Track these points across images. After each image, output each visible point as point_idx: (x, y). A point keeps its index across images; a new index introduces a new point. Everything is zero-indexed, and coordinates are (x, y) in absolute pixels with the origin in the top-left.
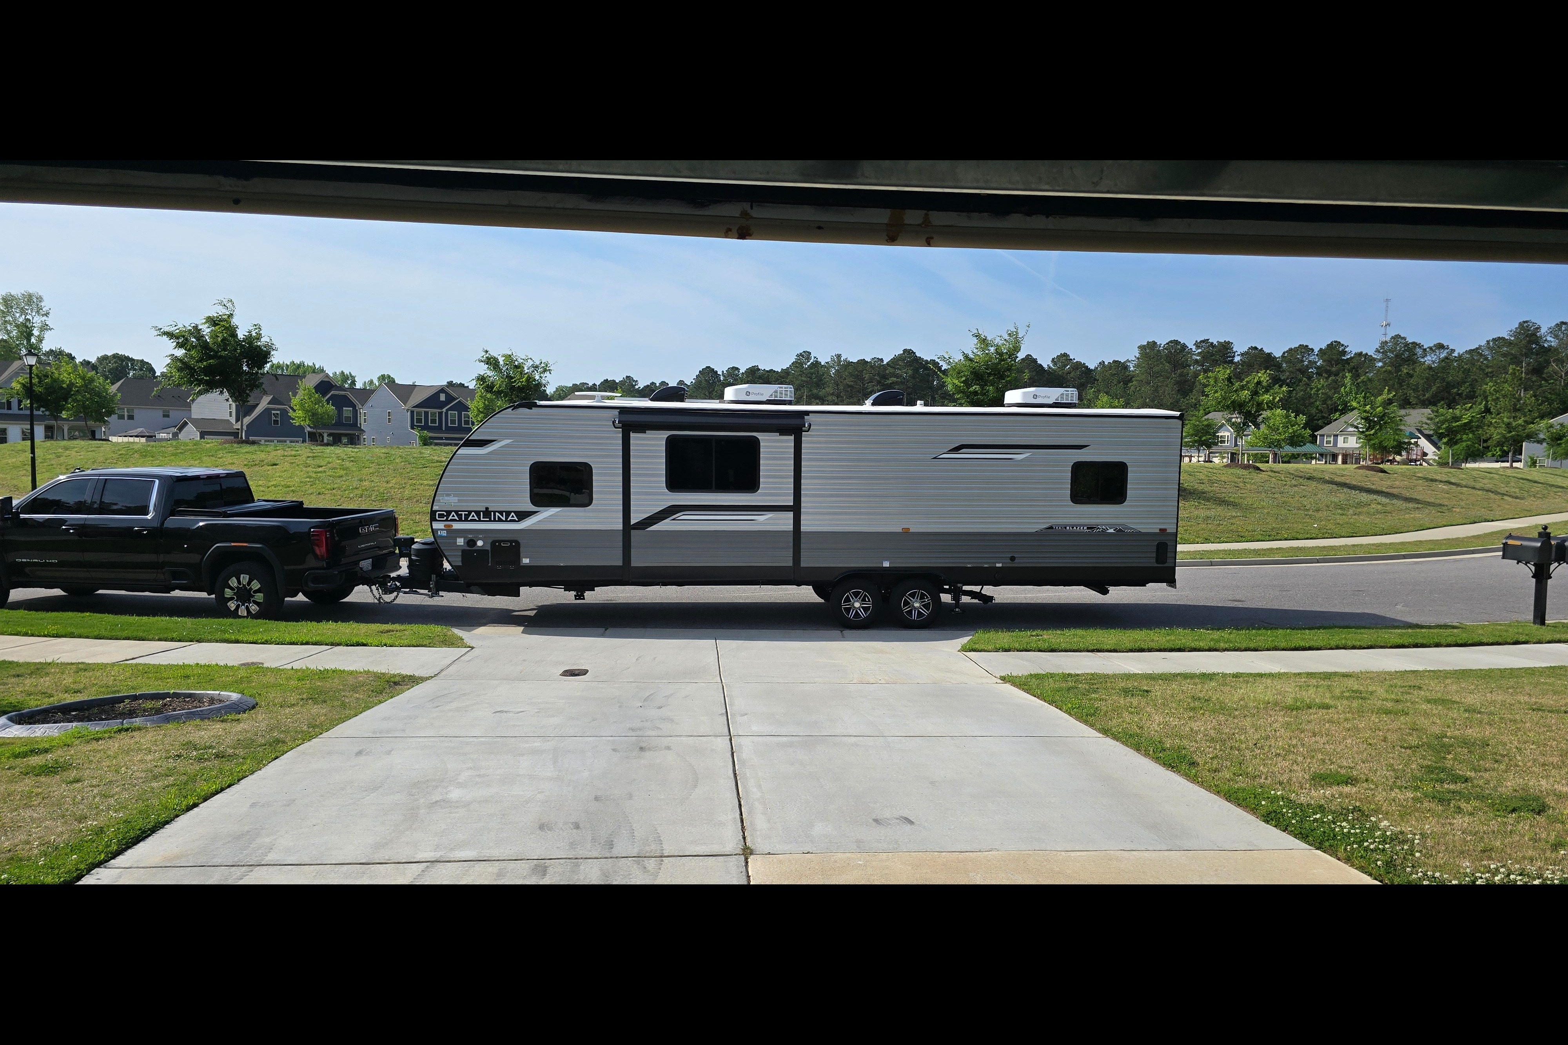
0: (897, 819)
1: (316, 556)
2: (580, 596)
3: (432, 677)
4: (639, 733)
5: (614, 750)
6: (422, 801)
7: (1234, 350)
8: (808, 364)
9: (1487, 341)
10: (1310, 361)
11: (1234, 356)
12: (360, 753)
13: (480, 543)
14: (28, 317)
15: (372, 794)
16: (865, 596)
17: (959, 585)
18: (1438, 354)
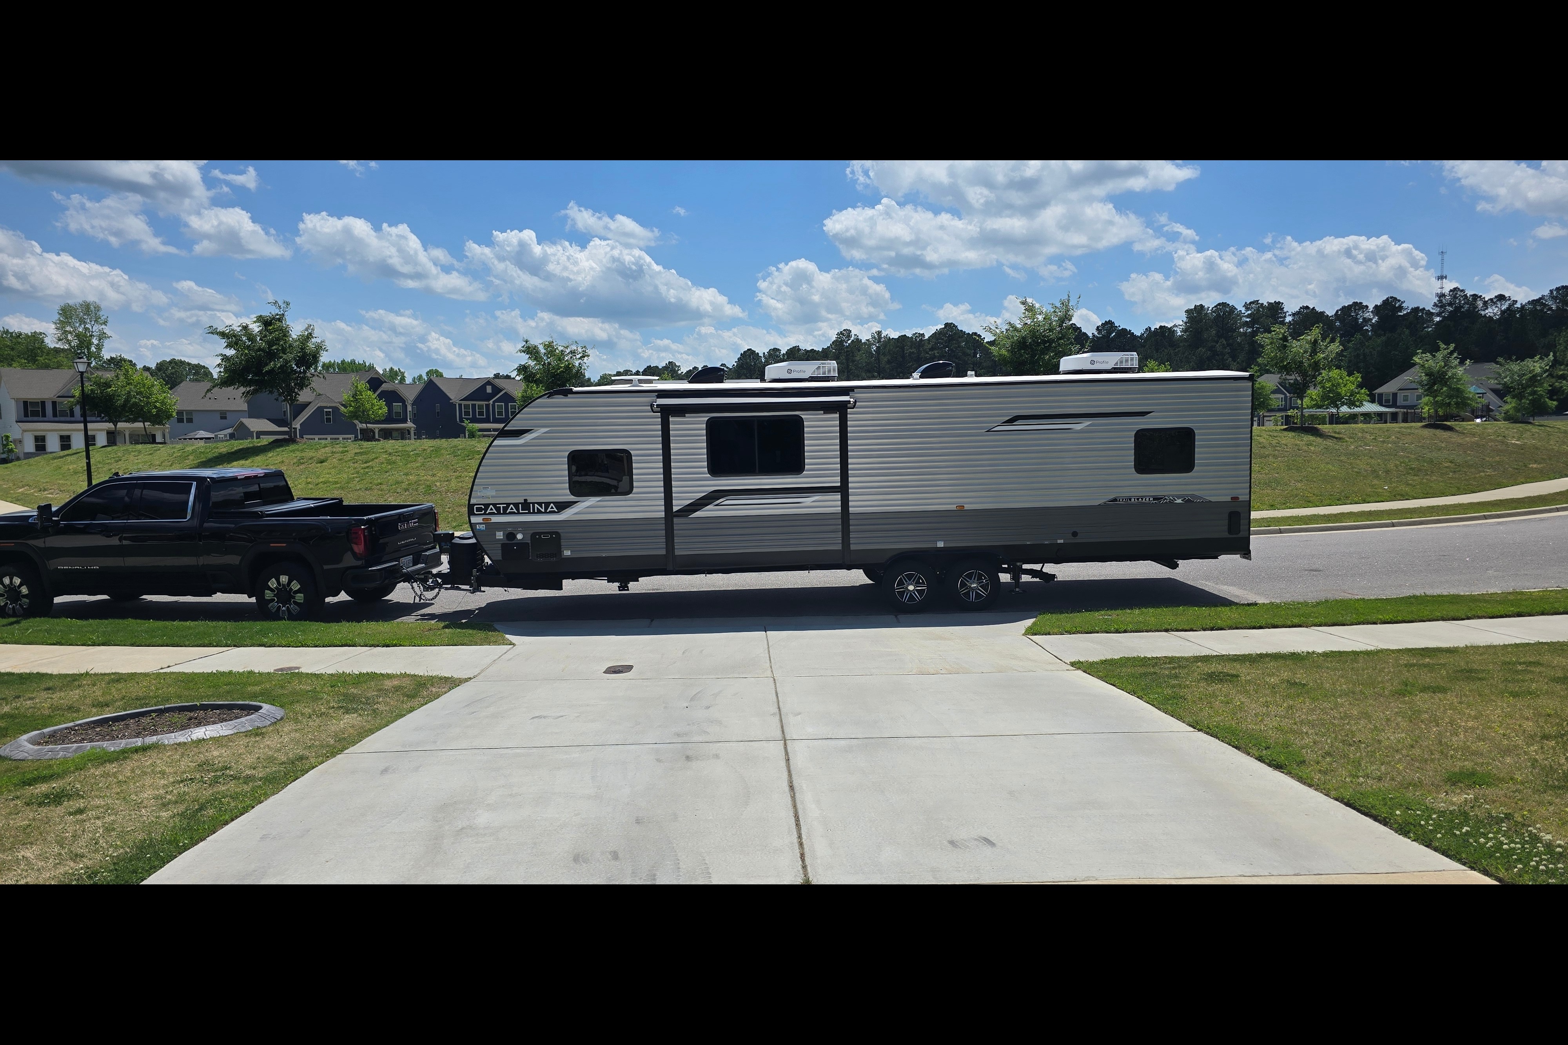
0: (976, 840)
1: (354, 554)
2: (623, 587)
3: (470, 678)
4: (685, 739)
5: (658, 760)
6: (447, 827)
7: (1285, 310)
8: (849, 342)
9: (1550, 291)
10: (1364, 319)
11: (1285, 317)
12: (385, 771)
13: (520, 536)
14: (87, 326)
15: (393, 821)
16: (920, 578)
17: (1018, 564)
18: (1499, 305)
